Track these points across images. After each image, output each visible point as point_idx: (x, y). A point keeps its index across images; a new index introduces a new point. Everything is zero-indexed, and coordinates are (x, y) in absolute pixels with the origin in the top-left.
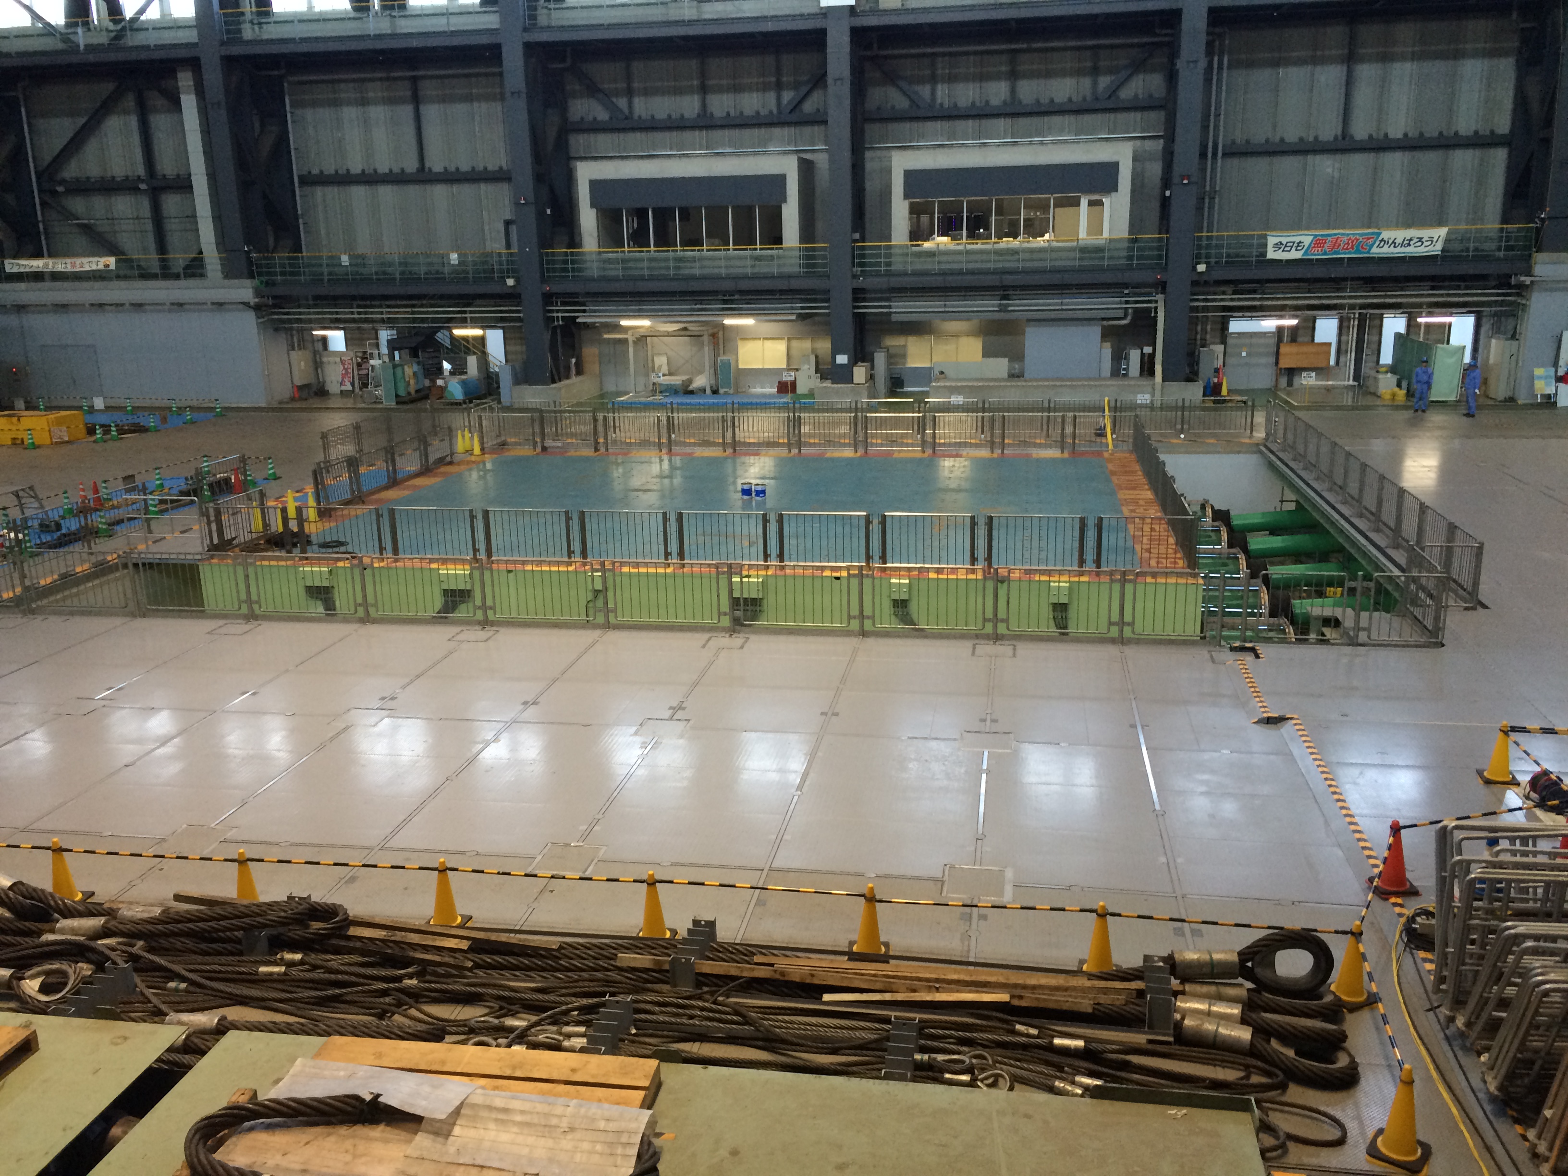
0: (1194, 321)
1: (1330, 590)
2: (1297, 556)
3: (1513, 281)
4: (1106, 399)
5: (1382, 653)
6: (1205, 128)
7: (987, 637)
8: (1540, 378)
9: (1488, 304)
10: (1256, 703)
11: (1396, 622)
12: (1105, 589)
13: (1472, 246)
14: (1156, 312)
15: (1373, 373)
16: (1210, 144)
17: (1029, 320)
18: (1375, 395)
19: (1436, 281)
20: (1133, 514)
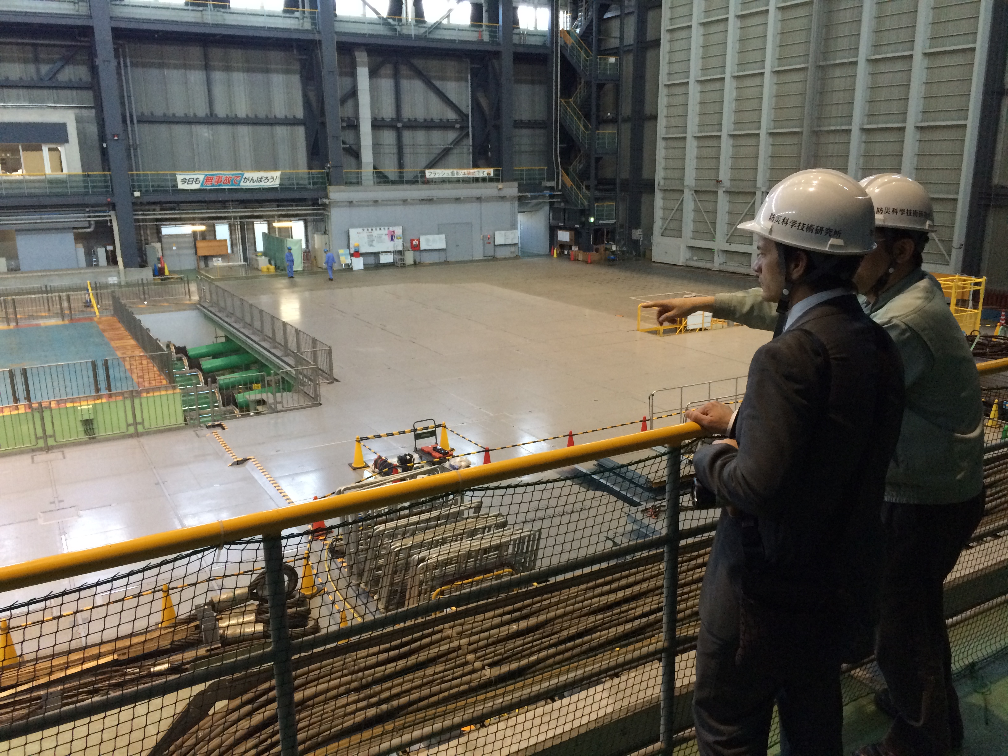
0: (138, 228)
1: (255, 386)
2: (232, 369)
3: (320, 202)
4: (88, 282)
5: (291, 414)
6: (123, 104)
7: (41, 449)
8: (342, 255)
9: (310, 215)
10: (228, 455)
11: (296, 396)
12: (120, 404)
13: (295, 182)
14: (111, 223)
15: (254, 257)
16: (128, 115)
17: (16, 230)
18: (257, 269)
19: (280, 202)
20: (125, 356)
